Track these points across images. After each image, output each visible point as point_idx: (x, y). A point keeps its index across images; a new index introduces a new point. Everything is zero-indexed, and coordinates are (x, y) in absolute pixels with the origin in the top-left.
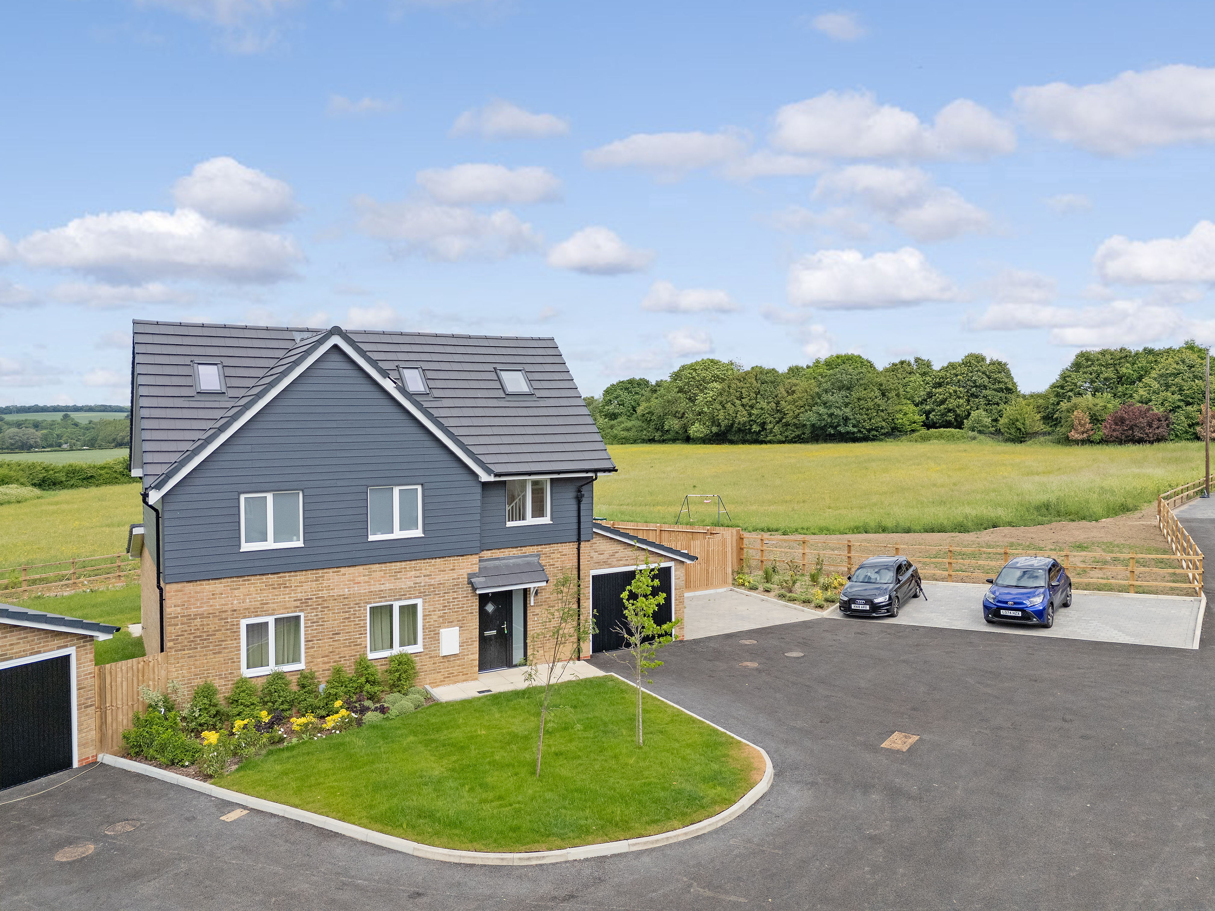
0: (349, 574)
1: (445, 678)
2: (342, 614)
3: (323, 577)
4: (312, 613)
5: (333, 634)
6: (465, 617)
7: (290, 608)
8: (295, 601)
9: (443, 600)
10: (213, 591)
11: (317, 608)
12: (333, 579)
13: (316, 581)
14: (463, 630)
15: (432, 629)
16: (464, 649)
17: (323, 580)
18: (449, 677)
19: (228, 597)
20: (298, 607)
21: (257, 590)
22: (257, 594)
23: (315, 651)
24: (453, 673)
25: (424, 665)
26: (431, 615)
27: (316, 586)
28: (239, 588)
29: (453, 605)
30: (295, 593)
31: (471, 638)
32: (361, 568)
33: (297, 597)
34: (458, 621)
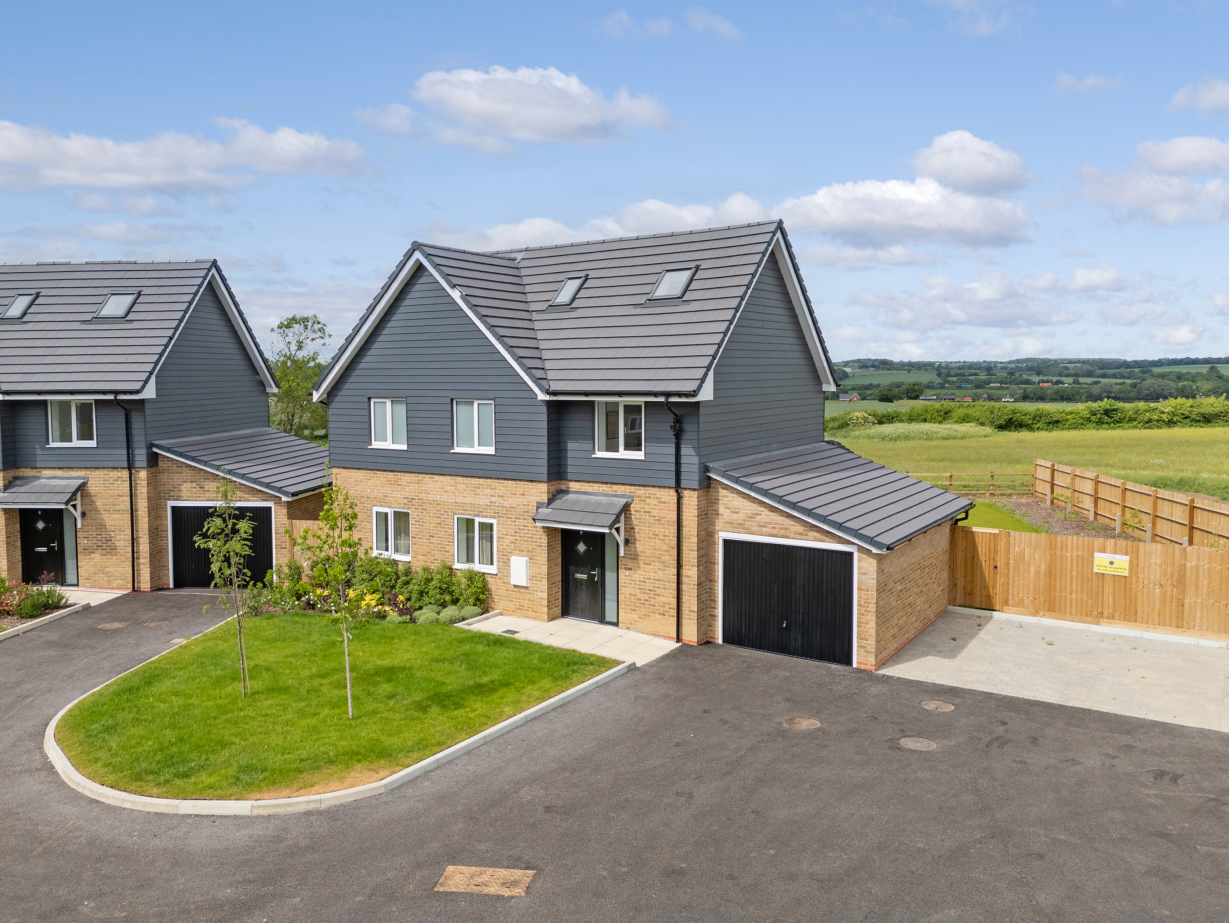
0: (440, 482)
1: (516, 608)
2: (435, 519)
3: (422, 480)
4: (415, 512)
5: (430, 536)
6: (534, 549)
7: (401, 504)
8: (404, 498)
9: (515, 525)
10: (357, 478)
11: (418, 509)
12: (429, 484)
13: (418, 483)
14: (532, 563)
15: (505, 553)
16: (534, 584)
17: (423, 484)
18: (520, 609)
19: (364, 485)
20: (406, 504)
21: (381, 483)
22: (381, 487)
23: (417, 548)
24: (523, 606)
25: (498, 589)
26: (503, 538)
27: (418, 488)
28: (370, 480)
29: (524, 533)
30: (404, 492)
31: (540, 574)
32: (449, 478)
33: (405, 495)
34: (528, 551)
